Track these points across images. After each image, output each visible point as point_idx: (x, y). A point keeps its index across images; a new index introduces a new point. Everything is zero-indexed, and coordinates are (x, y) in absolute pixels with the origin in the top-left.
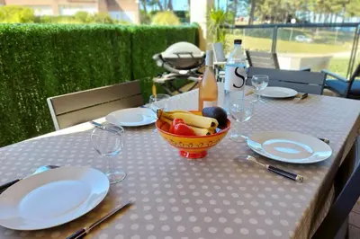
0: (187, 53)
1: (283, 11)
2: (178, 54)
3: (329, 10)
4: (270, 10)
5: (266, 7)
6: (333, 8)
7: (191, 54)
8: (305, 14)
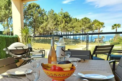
0: (21, 47)
1: (48, 31)
2: (16, 48)
3: (67, 30)
4: (42, 31)
5: (40, 29)
6: (69, 29)
7: (22, 47)
8: (57, 32)
